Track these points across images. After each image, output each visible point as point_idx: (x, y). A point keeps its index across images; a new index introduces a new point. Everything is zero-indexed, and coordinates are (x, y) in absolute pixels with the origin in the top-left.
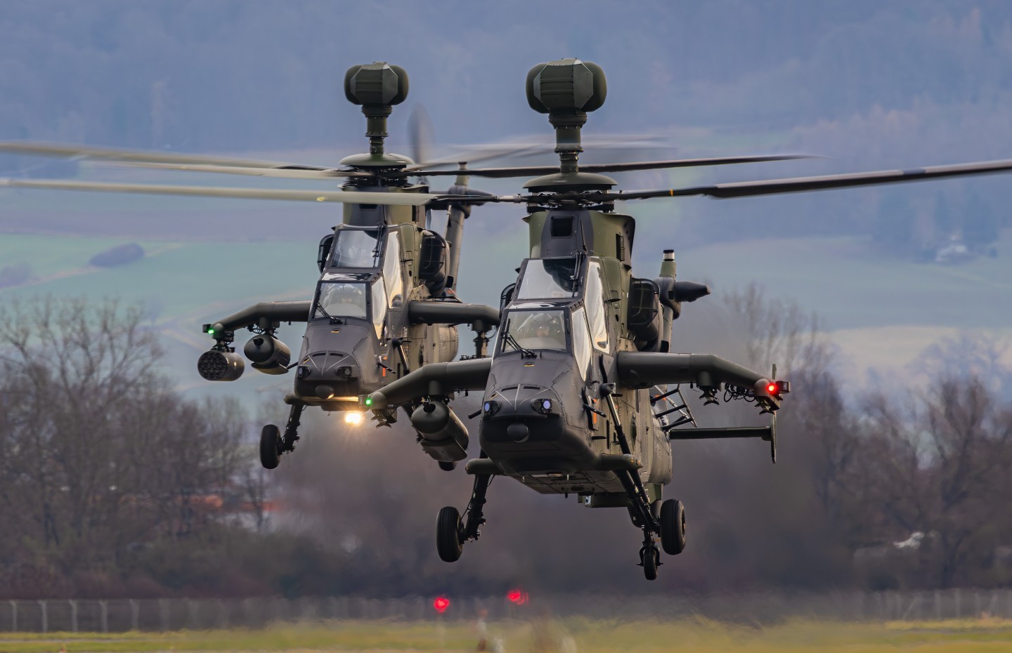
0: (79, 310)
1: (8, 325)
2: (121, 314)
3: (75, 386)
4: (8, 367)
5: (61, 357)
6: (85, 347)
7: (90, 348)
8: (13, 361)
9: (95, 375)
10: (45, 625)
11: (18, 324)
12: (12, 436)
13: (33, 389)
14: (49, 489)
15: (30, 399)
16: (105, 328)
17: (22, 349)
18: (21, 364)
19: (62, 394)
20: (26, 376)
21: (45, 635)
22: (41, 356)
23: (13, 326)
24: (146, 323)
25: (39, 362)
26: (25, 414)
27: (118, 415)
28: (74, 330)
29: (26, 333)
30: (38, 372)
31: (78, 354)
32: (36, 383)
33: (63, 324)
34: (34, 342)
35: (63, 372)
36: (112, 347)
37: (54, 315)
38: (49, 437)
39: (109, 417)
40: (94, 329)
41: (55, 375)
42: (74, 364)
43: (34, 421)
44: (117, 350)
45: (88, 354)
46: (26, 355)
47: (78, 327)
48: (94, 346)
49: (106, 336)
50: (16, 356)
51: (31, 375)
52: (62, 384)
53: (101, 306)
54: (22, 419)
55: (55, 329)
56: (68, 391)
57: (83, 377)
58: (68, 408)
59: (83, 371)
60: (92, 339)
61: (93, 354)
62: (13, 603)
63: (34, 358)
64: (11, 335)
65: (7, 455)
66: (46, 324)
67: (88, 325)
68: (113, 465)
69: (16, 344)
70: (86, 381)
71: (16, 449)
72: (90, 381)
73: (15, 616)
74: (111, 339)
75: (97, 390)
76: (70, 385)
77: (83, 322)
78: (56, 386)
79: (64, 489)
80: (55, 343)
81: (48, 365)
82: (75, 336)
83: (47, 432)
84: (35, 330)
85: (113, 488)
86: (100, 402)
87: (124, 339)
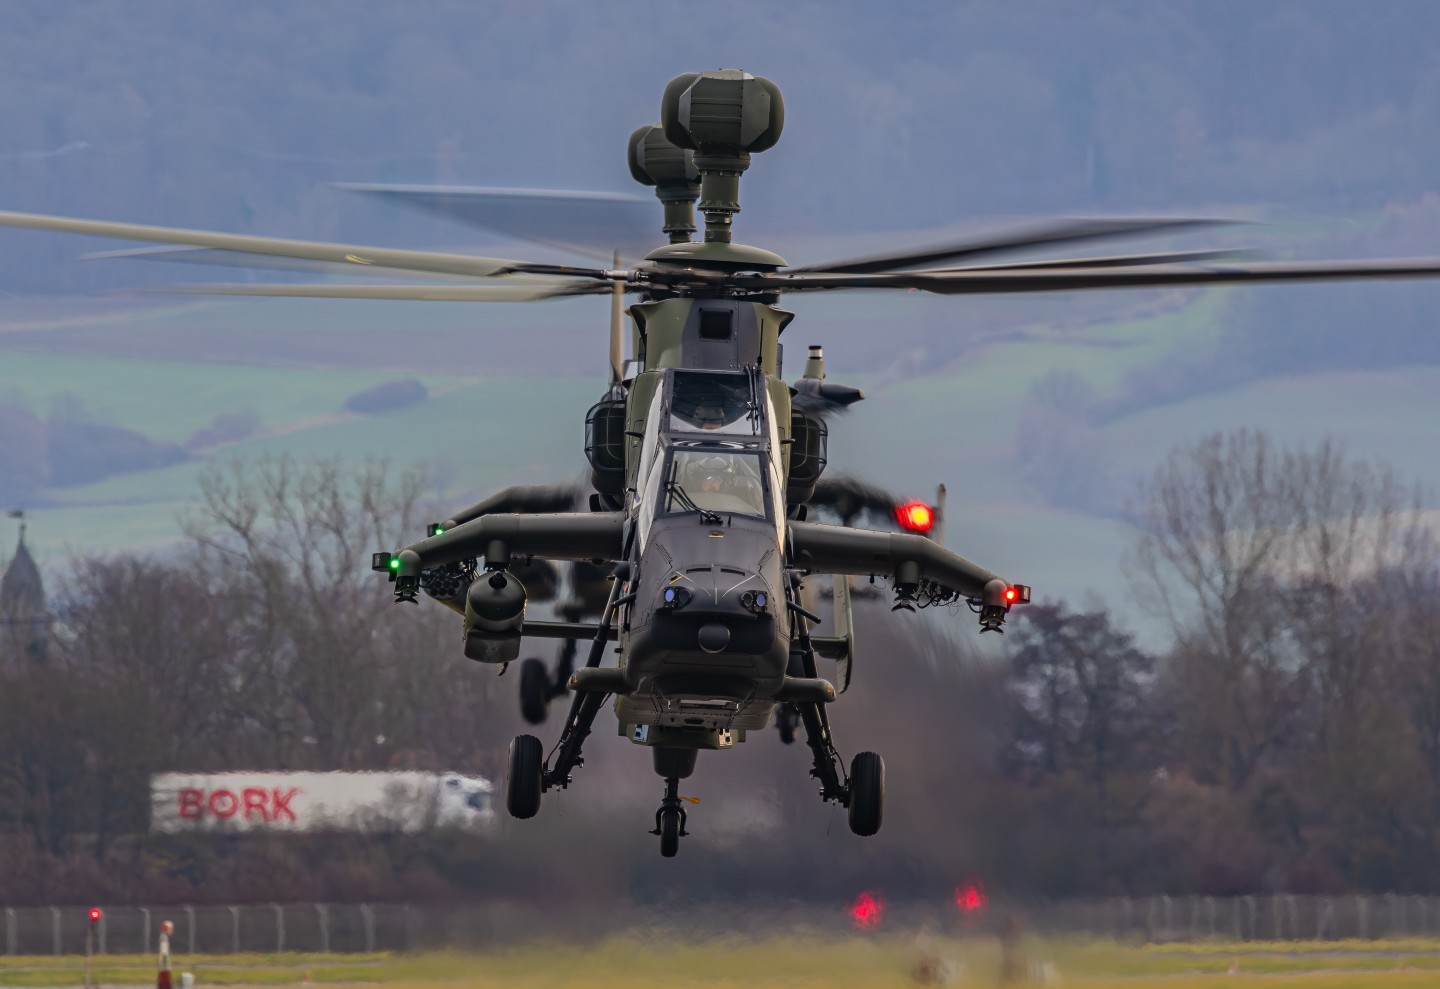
0: (330, 477)
1: (224, 499)
2: (393, 483)
3: (324, 590)
4: (226, 561)
5: (303, 545)
6: (338, 532)
7: (346, 533)
8: (232, 552)
9: (354, 575)
10: (281, 939)
11: (240, 497)
12: (232, 662)
13: (262, 594)
14: (286, 741)
15: (260, 609)
16: (367, 504)
17: (245, 534)
18: (243, 556)
19: (306, 602)
20: (251, 574)
21: (281, 956)
22: (273, 544)
23: (233, 501)
24: (430, 496)
25: (271, 555)
26: (250, 630)
27: (388, 631)
28: (321, 505)
29: (252, 512)
30: (269, 570)
31: (329, 542)
32: (266, 584)
33: (306, 499)
34: (263, 524)
35: (307, 570)
36: (379, 533)
37: (293, 486)
38: (286, 664)
39: (374, 634)
40: (352, 505)
41: (294, 573)
42: (325, 557)
43: (264, 641)
44: (385, 536)
45: (343, 542)
46: (251, 543)
47: (328, 503)
48: (352, 529)
49: (370, 516)
50: (239, 545)
51: (258, 574)
52: (304, 585)
53: (362, 471)
54: (245, 638)
55: (294, 504)
56: (314, 598)
57: (336, 577)
58: (314, 622)
59: (335, 567)
60: (349, 519)
61: (349, 542)
62: (234, 910)
63: (263, 546)
64: (230, 514)
65: (224, 690)
66: (280, 497)
67: (342, 499)
68: (380, 705)
69: (237, 527)
70: (341, 581)
71: (238, 682)
72: (348, 583)
73: (236, 923)
74: (376, 520)
75: (357, 596)
76: (318, 588)
77: (335, 495)
78: (298, 590)
79: (308, 740)
80: (295, 526)
81: (285, 558)
82: (324, 516)
83: (285, 653)
84: (265, 506)
85: (381, 740)
86: (361, 613)
87: (396, 520)
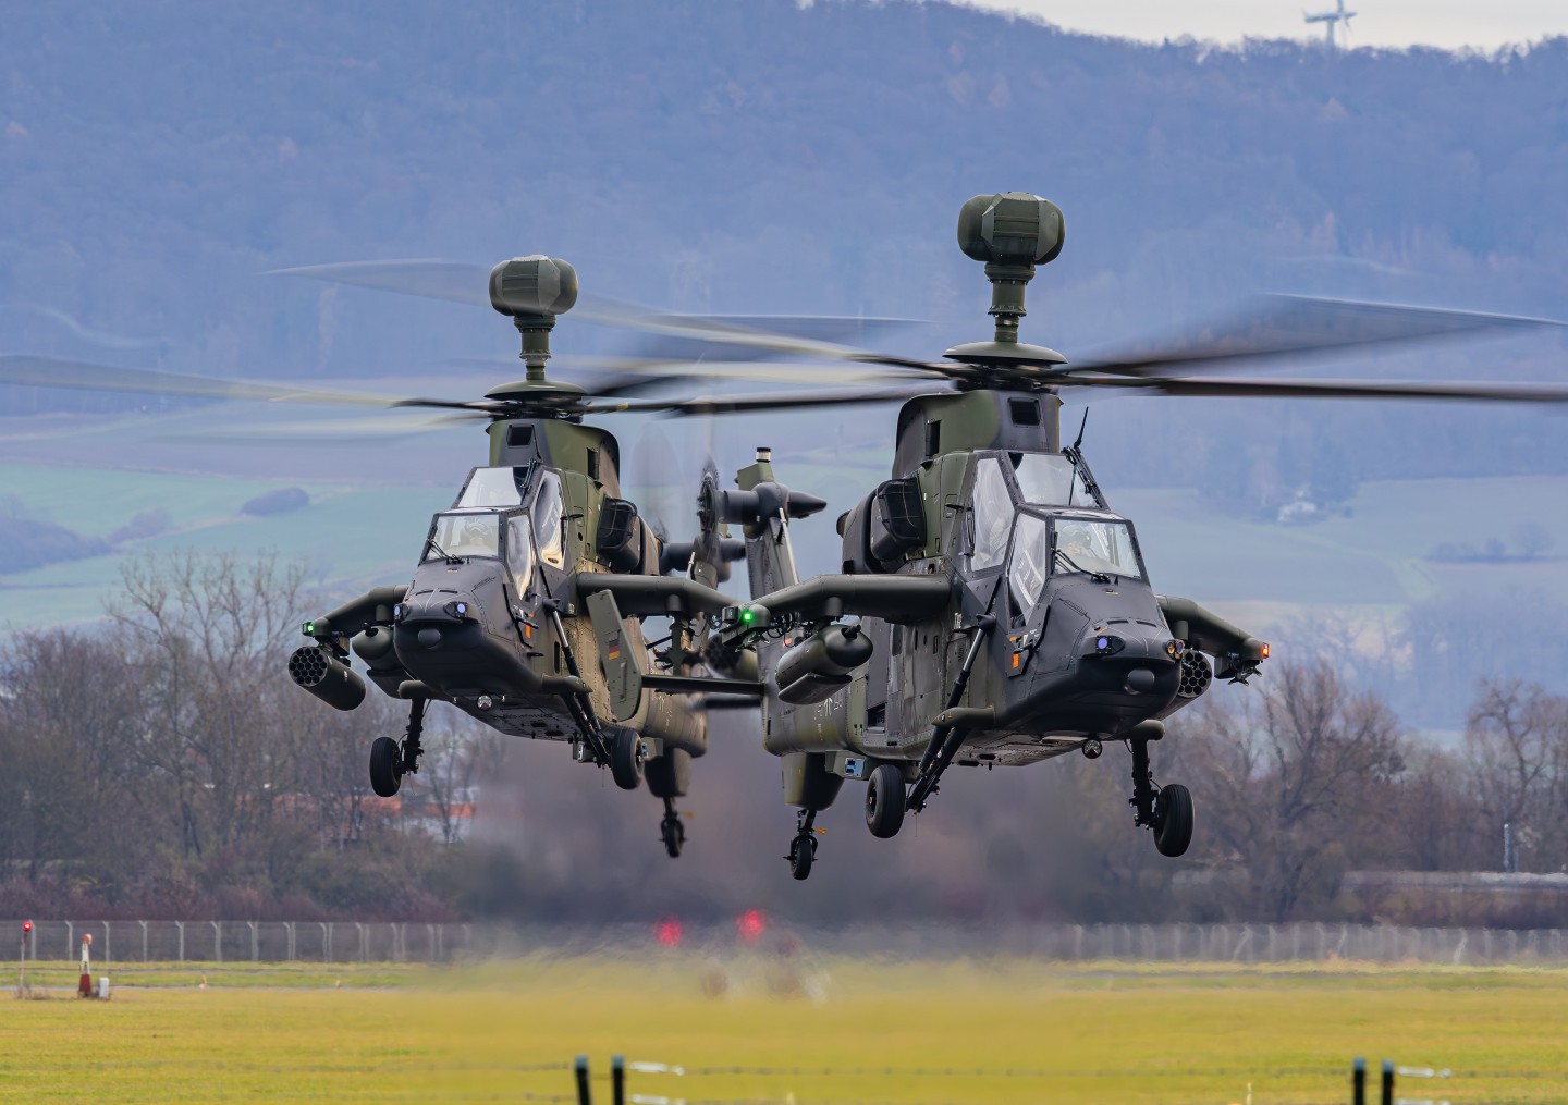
0: (227, 568)
1: (141, 585)
2: (280, 574)
3: (222, 660)
4: (141, 637)
5: (205, 626)
6: (234, 613)
7: (241, 614)
8: (146, 628)
9: (247, 648)
10: (181, 952)
11: (152, 583)
12: (144, 719)
13: (170, 664)
14: (189, 785)
15: (168, 676)
16: (259, 590)
17: (157, 614)
18: (156, 632)
19: (205, 670)
20: (162, 648)
21: (182, 963)
22: (181, 623)
23: (147, 586)
24: (313, 584)
25: (179, 633)
26: (162, 693)
27: (274, 695)
28: (221, 591)
29: (163, 596)
30: (177, 645)
31: (226, 621)
32: (174, 656)
33: (207, 586)
34: (172, 605)
35: (207, 644)
36: (268, 613)
37: (197, 574)
38: (188, 724)
39: (262, 697)
40: (246, 591)
41: (197, 646)
42: (222, 634)
43: (170, 703)
44: (273, 617)
45: (238, 622)
46: (162, 623)
47: (226, 589)
48: (246, 611)
49: (260, 600)
50: (151, 623)
51: (167, 646)
52: (206, 658)
53: (254, 562)
54: (156, 699)
55: (197, 588)
56: (213, 667)
57: (232, 650)
58: (212, 687)
59: (231, 642)
60: (243, 603)
61: (242, 622)
62: (144, 924)
63: (171, 625)
64: (144, 597)
65: (138, 742)
66: (188, 585)
67: (238, 585)
68: (267, 758)
69: (150, 607)
70: (236, 653)
71: (149, 737)
72: (241, 654)
73: (145, 942)
74: (267, 603)
75: (249, 665)
76: (216, 659)
77: (232, 582)
78: (200, 661)
79: (210, 786)
80: (198, 608)
81: (190, 634)
82: (223, 600)
83: (187, 714)
84: (174, 592)
85: (267, 786)
86: (253, 681)
87: (284, 603)
